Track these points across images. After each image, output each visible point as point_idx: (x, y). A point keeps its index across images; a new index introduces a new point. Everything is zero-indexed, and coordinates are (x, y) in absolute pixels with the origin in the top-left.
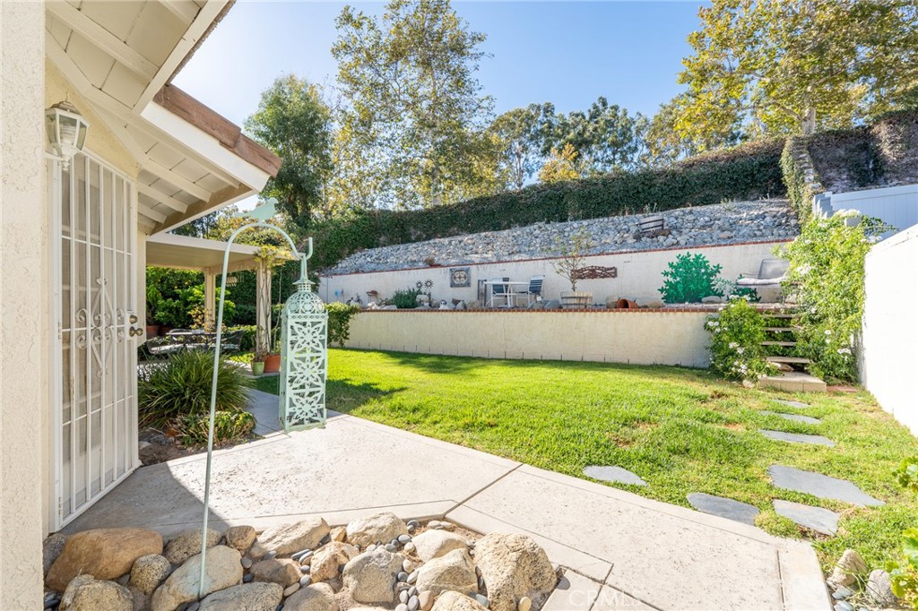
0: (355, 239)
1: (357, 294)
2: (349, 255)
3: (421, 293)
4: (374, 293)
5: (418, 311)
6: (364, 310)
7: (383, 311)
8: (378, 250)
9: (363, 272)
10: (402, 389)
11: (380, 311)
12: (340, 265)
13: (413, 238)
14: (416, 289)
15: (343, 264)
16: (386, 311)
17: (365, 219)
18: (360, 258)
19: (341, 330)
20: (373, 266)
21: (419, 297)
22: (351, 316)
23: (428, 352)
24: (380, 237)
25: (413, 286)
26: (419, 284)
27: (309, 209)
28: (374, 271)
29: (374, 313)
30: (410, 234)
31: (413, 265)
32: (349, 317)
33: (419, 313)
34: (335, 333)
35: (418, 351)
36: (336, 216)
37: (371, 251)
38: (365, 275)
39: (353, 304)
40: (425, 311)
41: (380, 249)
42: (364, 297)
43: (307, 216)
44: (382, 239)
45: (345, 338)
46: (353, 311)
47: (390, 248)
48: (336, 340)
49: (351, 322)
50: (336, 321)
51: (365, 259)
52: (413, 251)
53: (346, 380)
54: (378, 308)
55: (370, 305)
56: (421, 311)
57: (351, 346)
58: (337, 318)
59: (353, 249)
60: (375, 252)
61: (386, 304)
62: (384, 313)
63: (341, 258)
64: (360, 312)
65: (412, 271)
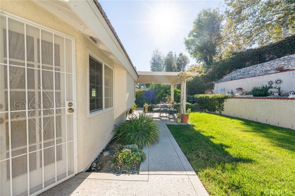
0: (232, 66)
1: (231, 90)
2: (229, 73)
3: (272, 88)
4: (240, 89)
5: (268, 98)
6: (233, 97)
7: (243, 98)
8: (244, 69)
9: (235, 79)
10: (248, 161)
11: (241, 98)
12: (224, 78)
13: (267, 59)
14: (268, 86)
15: (225, 77)
16: (245, 98)
17: (238, 56)
18: (234, 74)
19: (220, 106)
20: (241, 76)
21: (270, 90)
22: (225, 100)
23: (277, 125)
24: (246, 62)
25: (266, 84)
26: (271, 83)
27: (212, 58)
28: (241, 78)
29: (238, 99)
30: (266, 58)
31: (266, 73)
32: (224, 100)
33: (269, 100)
34: (217, 107)
35: (268, 123)
36: (224, 57)
37: (240, 70)
38: (236, 80)
39: (227, 94)
40: (274, 98)
41: (245, 68)
42: (235, 91)
43: (211, 60)
44: (247, 63)
45: (222, 110)
46: (226, 98)
47: (251, 67)
48: (218, 110)
49: (225, 103)
50: (218, 102)
51: (237, 73)
52: (267, 66)
53: (211, 137)
54: (241, 96)
55: (236, 95)
56: (271, 98)
57: (225, 114)
58: (218, 101)
59: (231, 70)
60: (242, 70)
61: (246, 94)
62: (243, 99)
63: (225, 75)
64: (230, 98)
65: (265, 76)
